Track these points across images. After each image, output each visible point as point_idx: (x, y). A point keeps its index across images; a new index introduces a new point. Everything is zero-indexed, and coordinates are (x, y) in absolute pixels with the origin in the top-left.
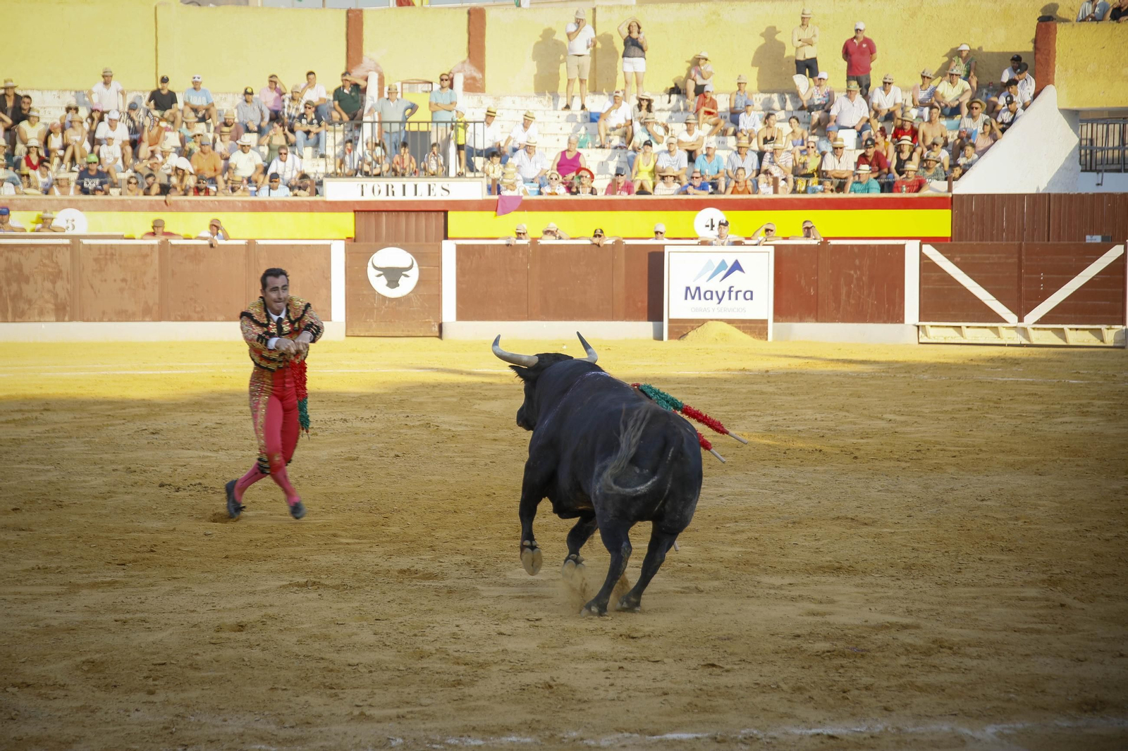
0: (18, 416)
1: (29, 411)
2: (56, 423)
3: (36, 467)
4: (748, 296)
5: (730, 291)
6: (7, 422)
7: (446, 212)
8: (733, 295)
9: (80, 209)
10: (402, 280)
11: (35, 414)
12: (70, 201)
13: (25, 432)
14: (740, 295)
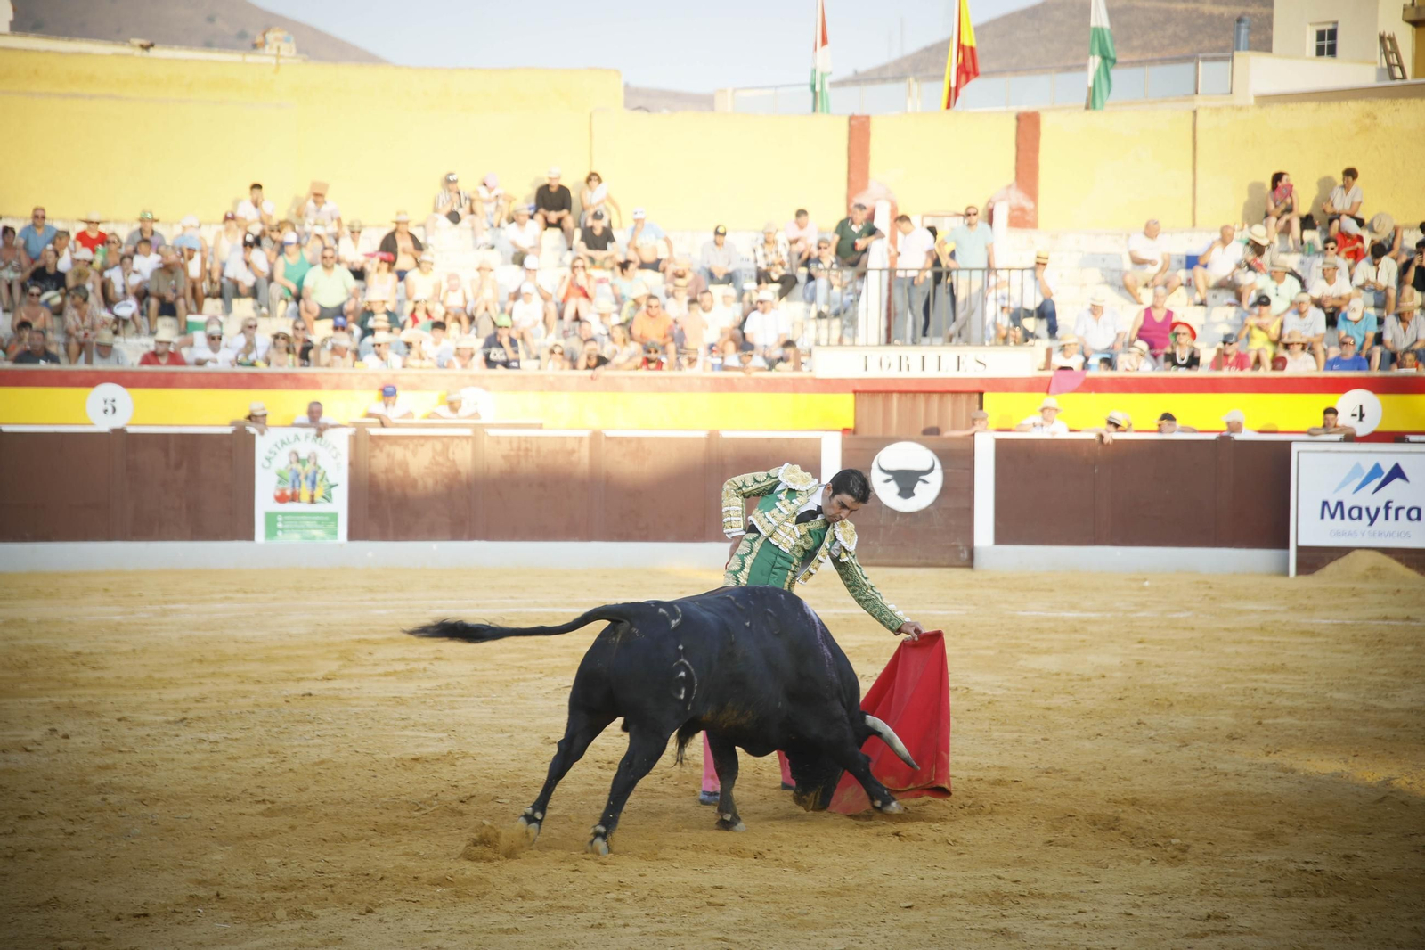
0: (400, 667)
1: (415, 660)
2: (450, 676)
3: (423, 734)
4: (1414, 514)
5: (1387, 507)
6: (386, 674)
7: (981, 394)
8: (1392, 513)
9: (487, 389)
10: (919, 487)
11: (423, 665)
12: (472, 377)
13: (408, 689)
14: (1403, 514)
